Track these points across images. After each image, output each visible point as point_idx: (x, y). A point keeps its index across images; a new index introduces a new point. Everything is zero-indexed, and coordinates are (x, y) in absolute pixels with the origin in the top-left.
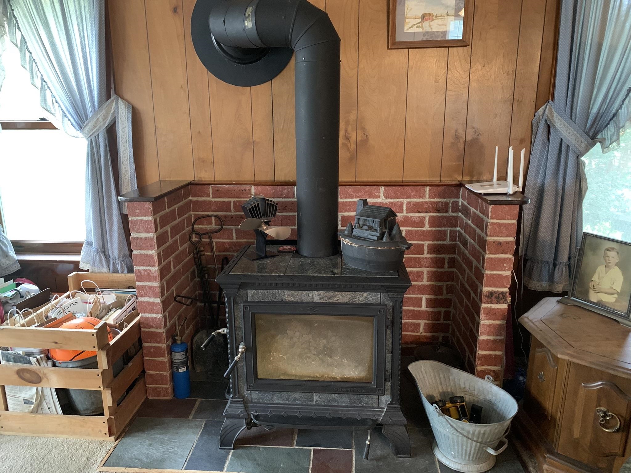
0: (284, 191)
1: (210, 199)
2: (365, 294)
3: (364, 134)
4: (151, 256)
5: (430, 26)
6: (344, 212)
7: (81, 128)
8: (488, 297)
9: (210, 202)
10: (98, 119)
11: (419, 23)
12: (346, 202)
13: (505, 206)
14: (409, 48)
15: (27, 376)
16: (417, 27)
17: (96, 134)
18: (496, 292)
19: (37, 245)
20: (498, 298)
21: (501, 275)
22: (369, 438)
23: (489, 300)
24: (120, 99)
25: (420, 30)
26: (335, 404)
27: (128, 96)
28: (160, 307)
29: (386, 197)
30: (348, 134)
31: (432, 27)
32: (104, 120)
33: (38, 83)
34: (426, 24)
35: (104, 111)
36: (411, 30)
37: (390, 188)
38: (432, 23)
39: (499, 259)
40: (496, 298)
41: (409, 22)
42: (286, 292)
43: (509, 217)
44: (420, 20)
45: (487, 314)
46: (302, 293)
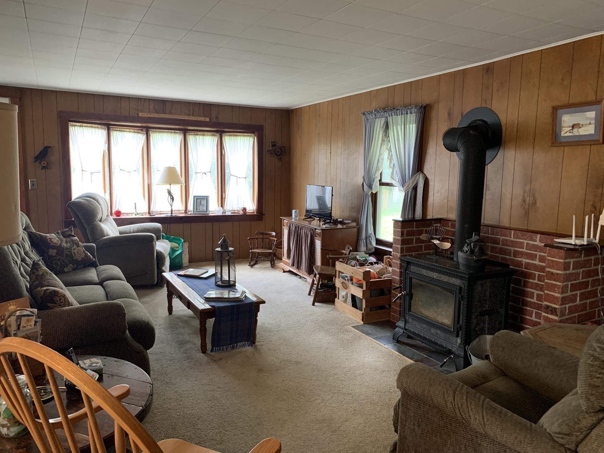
0: (484, 229)
1: (449, 228)
2: (454, 279)
3: (534, 199)
4: (398, 248)
5: (578, 132)
6: (516, 248)
7: (403, 186)
8: (546, 308)
9: (449, 230)
10: (410, 183)
11: (571, 130)
12: (517, 241)
13: (555, 250)
14: (564, 146)
15: (344, 285)
16: (570, 133)
17: (408, 190)
18: (551, 307)
19: (388, 243)
20: (552, 311)
21: (553, 295)
22: (447, 359)
23: (547, 311)
24: (421, 173)
25: (571, 134)
26: (439, 336)
27: (425, 171)
28: (398, 274)
29: (541, 241)
30: (525, 198)
31: (580, 132)
32: (412, 183)
33: (392, 166)
34: (575, 130)
35: (413, 179)
36: (566, 135)
37: (543, 236)
38: (579, 130)
39: (553, 284)
40: (550, 310)
41: (565, 130)
42: (424, 270)
43: (558, 257)
44: (571, 128)
45: (545, 321)
46: (430, 272)
